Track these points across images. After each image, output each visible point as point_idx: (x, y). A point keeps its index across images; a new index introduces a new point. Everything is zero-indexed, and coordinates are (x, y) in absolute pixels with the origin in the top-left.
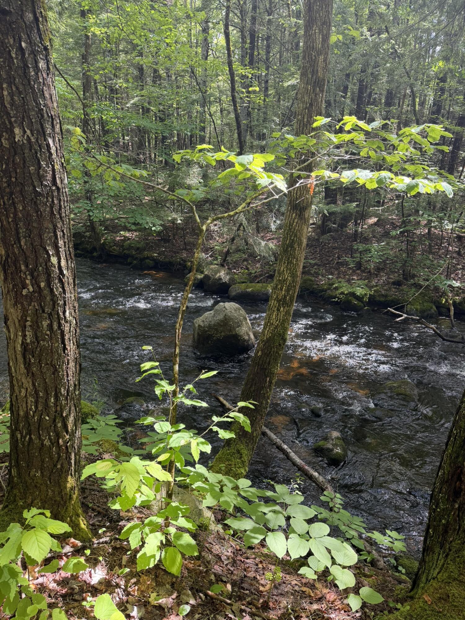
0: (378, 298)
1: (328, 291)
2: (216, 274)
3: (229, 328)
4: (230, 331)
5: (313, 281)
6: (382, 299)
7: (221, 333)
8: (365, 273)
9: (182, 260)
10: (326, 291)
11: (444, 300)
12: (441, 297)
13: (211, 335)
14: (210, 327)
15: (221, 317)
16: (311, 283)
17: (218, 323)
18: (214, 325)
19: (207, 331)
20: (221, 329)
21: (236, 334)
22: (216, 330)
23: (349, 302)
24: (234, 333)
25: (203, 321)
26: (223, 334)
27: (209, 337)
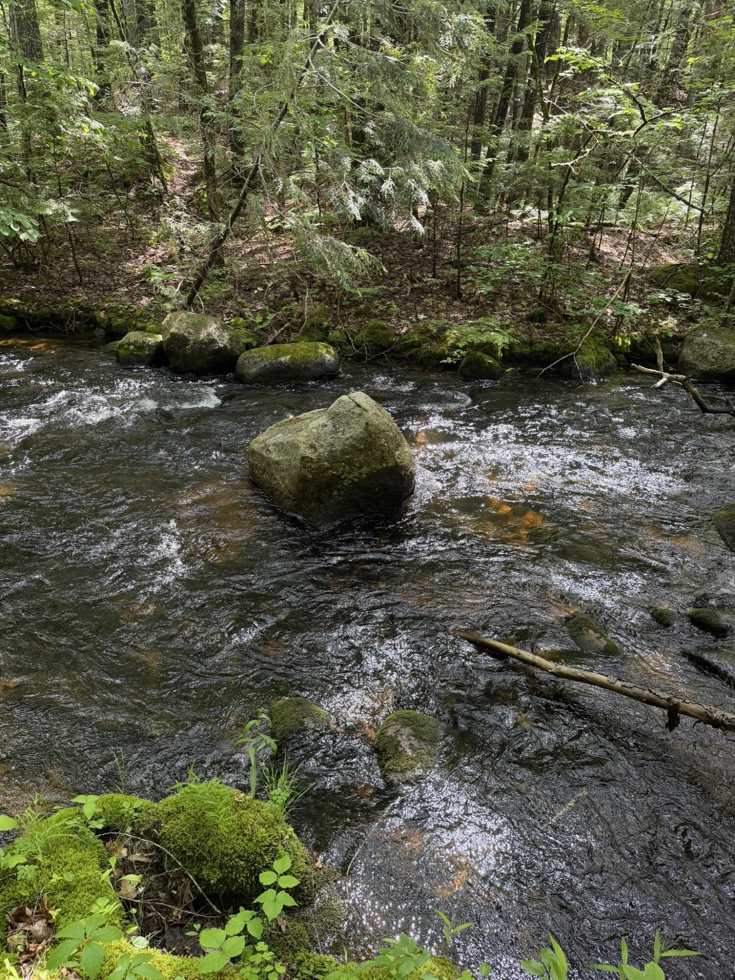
0: (518, 350)
1: (425, 345)
2: (198, 332)
3: (378, 454)
4: (383, 459)
5: (386, 329)
6: (527, 350)
7: (360, 468)
8: (470, 305)
9: (81, 308)
10: (420, 345)
11: (620, 339)
12: (614, 335)
13: (339, 477)
14: (333, 457)
15: (356, 430)
16: (385, 332)
17: (353, 446)
18: (344, 452)
19: (328, 469)
20: (361, 458)
21: (397, 465)
22: (349, 462)
23: (479, 362)
24: (390, 464)
25: (312, 446)
26: (365, 469)
27: (333, 482)
